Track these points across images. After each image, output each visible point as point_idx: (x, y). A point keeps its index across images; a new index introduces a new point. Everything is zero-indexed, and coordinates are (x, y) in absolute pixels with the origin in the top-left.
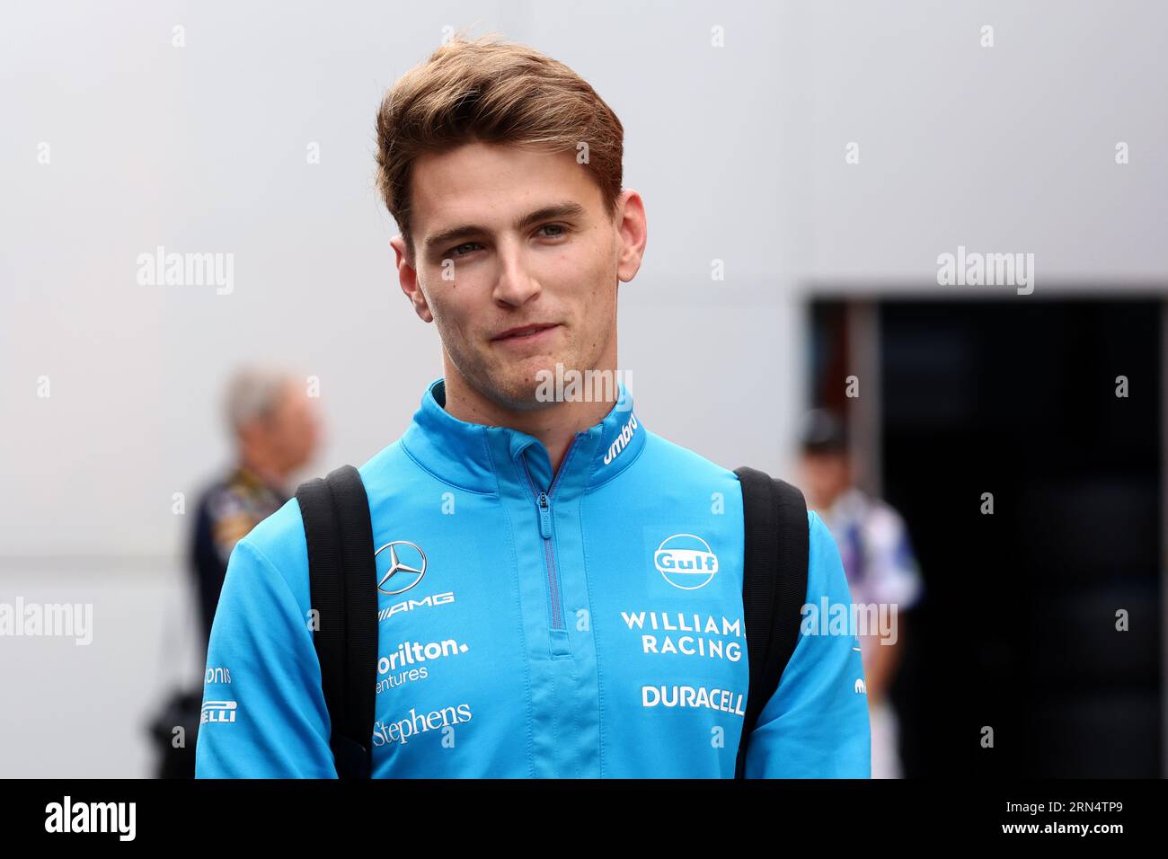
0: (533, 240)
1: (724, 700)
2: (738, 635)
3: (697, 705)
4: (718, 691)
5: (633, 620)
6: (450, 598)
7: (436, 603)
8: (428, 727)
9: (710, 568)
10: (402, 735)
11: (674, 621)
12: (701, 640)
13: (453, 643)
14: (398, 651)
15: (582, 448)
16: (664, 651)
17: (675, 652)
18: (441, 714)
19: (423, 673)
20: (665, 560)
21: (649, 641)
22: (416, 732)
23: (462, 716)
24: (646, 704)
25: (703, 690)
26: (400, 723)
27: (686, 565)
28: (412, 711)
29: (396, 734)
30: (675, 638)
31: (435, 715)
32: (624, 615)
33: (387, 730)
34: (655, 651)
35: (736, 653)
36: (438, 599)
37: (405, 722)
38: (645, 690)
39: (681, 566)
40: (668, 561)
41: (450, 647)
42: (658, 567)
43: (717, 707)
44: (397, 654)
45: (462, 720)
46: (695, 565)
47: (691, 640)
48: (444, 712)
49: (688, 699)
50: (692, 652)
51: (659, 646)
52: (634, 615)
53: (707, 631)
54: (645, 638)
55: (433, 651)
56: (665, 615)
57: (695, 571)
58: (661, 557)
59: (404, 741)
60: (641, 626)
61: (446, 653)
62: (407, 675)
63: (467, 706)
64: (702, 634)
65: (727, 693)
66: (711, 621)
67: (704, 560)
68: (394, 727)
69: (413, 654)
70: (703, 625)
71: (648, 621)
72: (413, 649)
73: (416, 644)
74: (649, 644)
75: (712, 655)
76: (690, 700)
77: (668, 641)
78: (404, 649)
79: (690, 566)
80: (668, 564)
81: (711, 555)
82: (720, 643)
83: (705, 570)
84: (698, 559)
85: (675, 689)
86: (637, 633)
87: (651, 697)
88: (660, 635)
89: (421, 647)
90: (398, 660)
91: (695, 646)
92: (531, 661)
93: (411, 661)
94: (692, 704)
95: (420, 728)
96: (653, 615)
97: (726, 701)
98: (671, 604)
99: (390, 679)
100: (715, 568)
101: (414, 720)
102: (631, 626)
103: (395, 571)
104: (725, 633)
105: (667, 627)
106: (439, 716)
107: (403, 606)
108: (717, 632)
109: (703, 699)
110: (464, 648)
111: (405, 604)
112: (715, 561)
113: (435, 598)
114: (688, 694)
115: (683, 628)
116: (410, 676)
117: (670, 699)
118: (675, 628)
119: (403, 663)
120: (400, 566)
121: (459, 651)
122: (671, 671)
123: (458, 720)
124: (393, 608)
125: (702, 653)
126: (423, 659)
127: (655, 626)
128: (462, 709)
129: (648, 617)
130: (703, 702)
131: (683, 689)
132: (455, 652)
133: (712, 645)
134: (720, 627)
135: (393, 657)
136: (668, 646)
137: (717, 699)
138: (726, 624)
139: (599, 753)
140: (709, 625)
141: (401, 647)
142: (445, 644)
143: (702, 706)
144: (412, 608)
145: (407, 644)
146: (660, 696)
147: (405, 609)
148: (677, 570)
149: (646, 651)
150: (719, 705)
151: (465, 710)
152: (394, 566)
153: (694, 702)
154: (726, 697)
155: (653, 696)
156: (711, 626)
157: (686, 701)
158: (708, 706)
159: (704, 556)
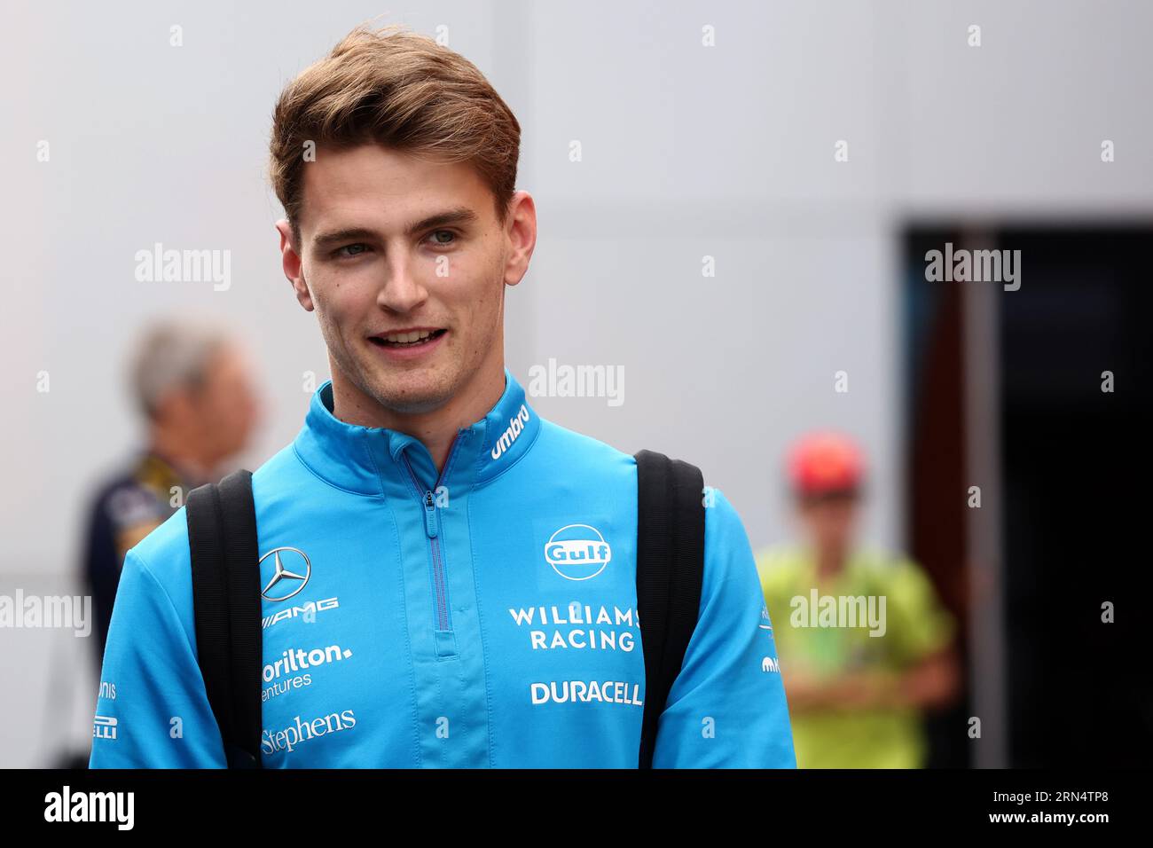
0: (424, 246)
1: (618, 692)
2: (630, 624)
3: (589, 699)
4: (611, 684)
5: (521, 616)
6: (334, 603)
7: (320, 609)
8: (312, 734)
9: (603, 557)
10: (289, 744)
11: (564, 614)
12: (592, 633)
13: (337, 649)
14: (283, 658)
15: (467, 444)
16: (553, 646)
17: (565, 646)
18: (325, 721)
19: (307, 680)
20: (556, 553)
21: (538, 637)
22: (301, 740)
23: (347, 723)
24: (535, 701)
25: (594, 684)
26: (286, 731)
27: (577, 555)
28: (297, 719)
29: (283, 741)
30: (565, 633)
31: (319, 722)
32: (512, 612)
33: (274, 738)
34: (544, 646)
35: (629, 643)
36: (322, 605)
37: (291, 730)
38: (534, 687)
39: (573, 556)
40: (559, 553)
41: (333, 653)
42: (549, 560)
43: (611, 700)
44: (281, 662)
45: (346, 726)
46: (587, 556)
47: (582, 633)
48: (328, 718)
49: (579, 694)
50: (583, 645)
51: (548, 641)
52: (522, 611)
53: (598, 622)
54: (534, 634)
55: (316, 657)
56: (554, 610)
57: (587, 561)
58: (552, 549)
59: (290, 750)
60: (530, 622)
61: (329, 659)
62: (291, 683)
63: (351, 712)
64: (594, 626)
65: (622, 685)
66: (603, 611)
67: (596, 549)
68: (280, 735)
69: (297, 661)
70: (594, 617)
71: (537, 615)
72: (297, 656)
73: (300, 651)
74: (537, 640)
75: (604, 647)
76: (581, 695)
77: (557, 635)
78: (288, 656)
79: (582, 556)
80: (559, 556)
81: (603, 543)
82: (613, 633)
83: (597, 559)
84: (591, 549)
85: (565, 684)
86: (526, 629)
87: (540, 694)
88: (549, 630)
89: (305, 654)
90: (282, 667)
91: (586, 638)
92: (415, 664)
93: (295, 668)
94: (583, 699)
95: (305, 736)
96: (542, 610)
97: (621, 692)
98: (561, 597)
99: (275, 686)
100: (608, 557)
101: (299, 727)
102: (519, 623)
103: (280, 578)
104: (618, 623)
105: (557, 621)
106: (324, 723)
107: (286, 613)
108: (610, 622)
109: (594, 693)
110: (348, 654)
111: (289, 611)
112: (608, 550)
113: (319, 603)
114: (579, 689)
115: (573, 620)
116: (294, 683)
117: (560, 695)
118: (565, 622)
119: (287, 671)
120: (285, 572)
121: (343, 656)
122: (561, 666)
123: (342, 726)
124: (277, 615)
125: (593, 646)
126: (306, 666)
127: (544, 621)
128: (345, 715)
129: (537, 613)
130: (594, 696)
131: (573, 684)
132: (339, 657)
133: (604, 637)
134: (613, 617)
135: (277, 665)
136: (558, 640)
137: (610, 691)
138: (618, 613)
139: (488, 753)
140: (601, 615)
141: (285, 654)
142: (328, 650)
143: (595, 700)
144: (296, 615)
145: (291, 652)
146: (550, 692)
147: (289, 615)
148: (569, 561)
149: (535, 647)
150: (613, 697)
151: (349, 715)
152: (279, 573)
153: (586, 696)
154: (620, 688)
155: (542, 693)
156: (603, 617)
157: (577, 696)
158: (600, 700)
159: (596, 545)
